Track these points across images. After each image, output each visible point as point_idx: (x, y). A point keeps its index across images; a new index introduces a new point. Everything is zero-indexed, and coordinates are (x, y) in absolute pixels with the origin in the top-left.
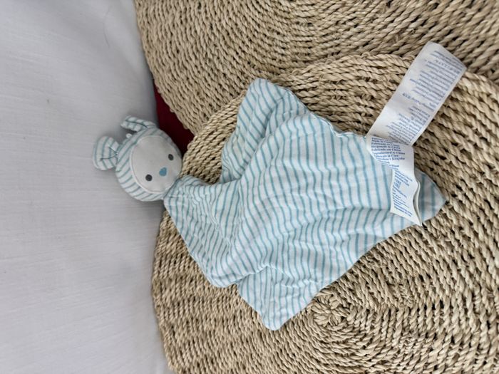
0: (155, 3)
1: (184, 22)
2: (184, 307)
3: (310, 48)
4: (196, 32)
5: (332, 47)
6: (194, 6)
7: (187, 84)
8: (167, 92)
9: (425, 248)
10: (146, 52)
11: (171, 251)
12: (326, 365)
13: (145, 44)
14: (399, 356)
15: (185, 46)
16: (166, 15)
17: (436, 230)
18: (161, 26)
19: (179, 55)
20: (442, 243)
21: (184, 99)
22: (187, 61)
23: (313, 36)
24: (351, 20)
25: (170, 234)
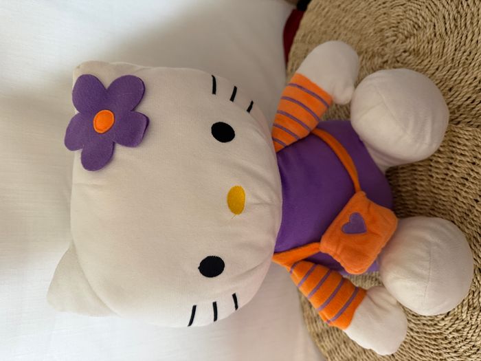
12: (417, 332)
14: (468, 326)
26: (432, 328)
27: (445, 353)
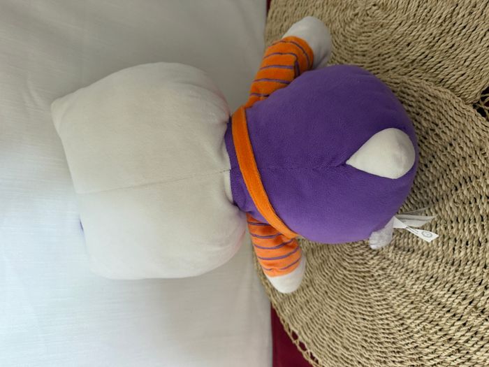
26: (362, 267)
27: (370, 289)
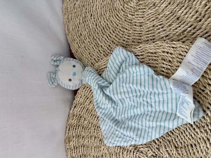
0: (72, 14)
1: (84, 22)
2: (79, 149)
3: (141, 36)
4: (89, 27)
5: (151, 36)
6: (89, 15)
7: (85, 49)
8: (76, 52)
9: (194, 132)
10: (67, 34)
11: (74, 123)
13: (67, 31)
15: (84, 33)
16: (76, 19)
17: (199, 124)
18: (74, 23)
19: (82, 36)
20: (202, 130)
21: (83, 55)
22: (85, 39)
23: (142, 31)
24: (160, 25)
25: (74, 116)
